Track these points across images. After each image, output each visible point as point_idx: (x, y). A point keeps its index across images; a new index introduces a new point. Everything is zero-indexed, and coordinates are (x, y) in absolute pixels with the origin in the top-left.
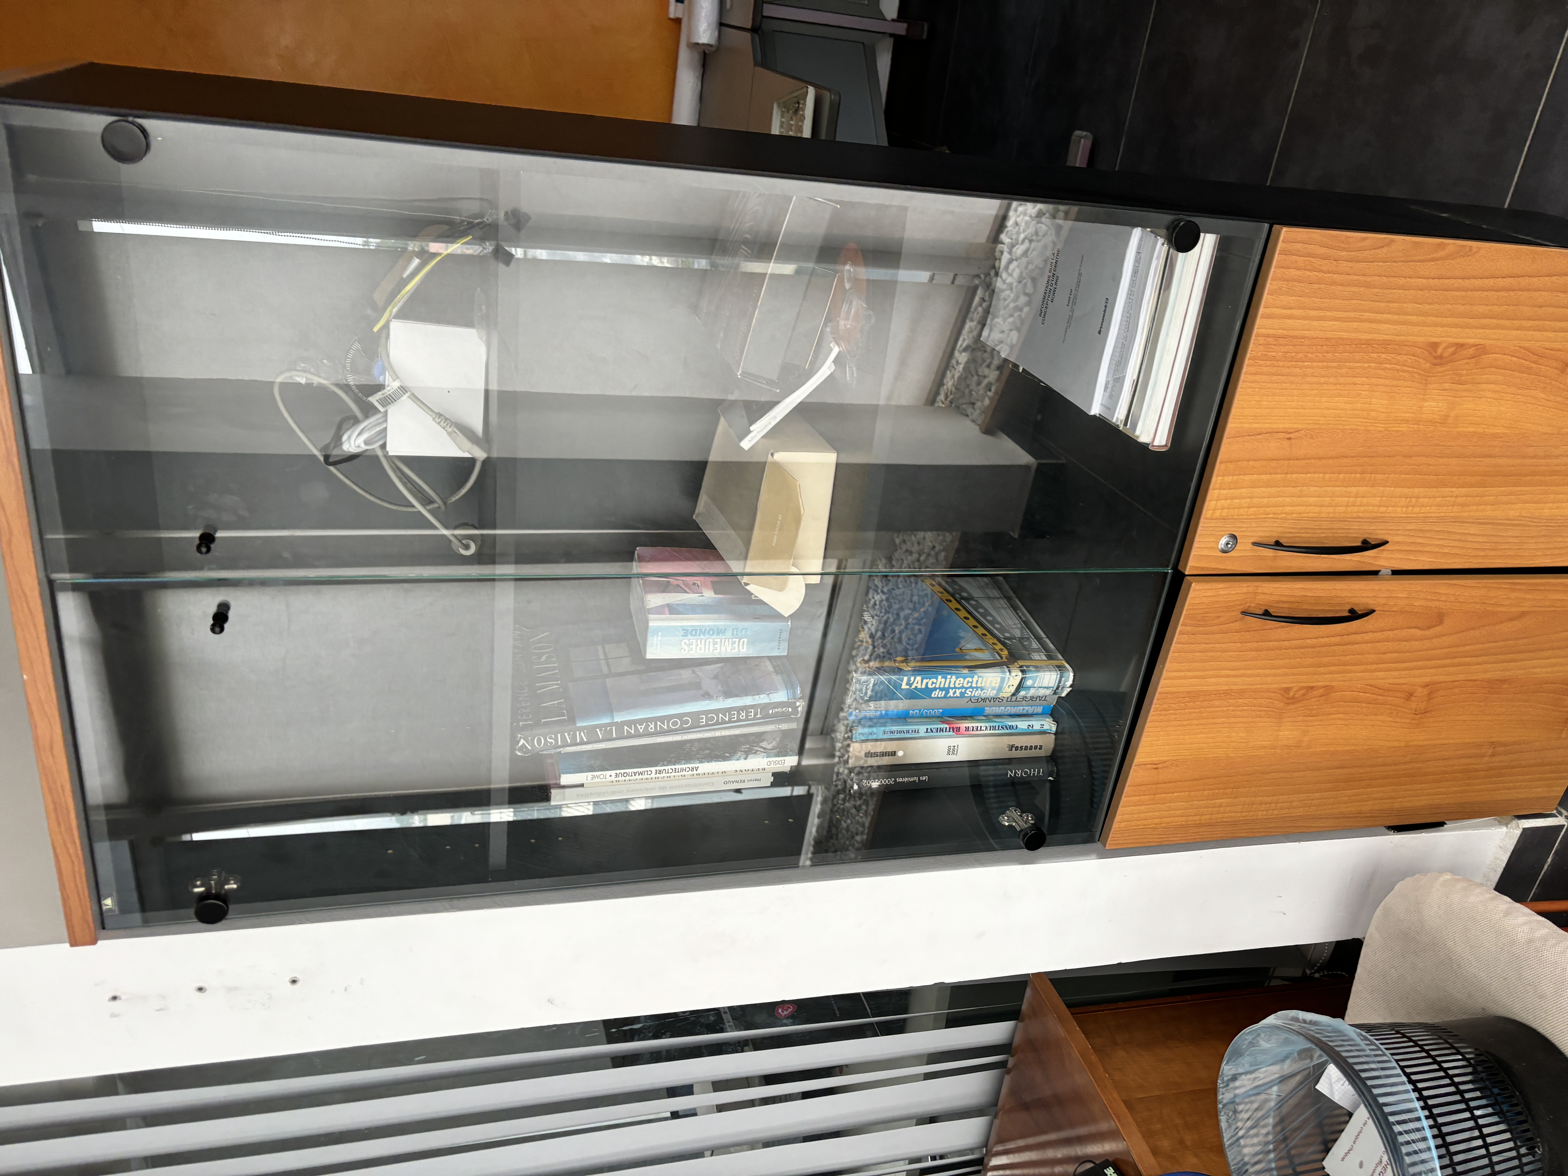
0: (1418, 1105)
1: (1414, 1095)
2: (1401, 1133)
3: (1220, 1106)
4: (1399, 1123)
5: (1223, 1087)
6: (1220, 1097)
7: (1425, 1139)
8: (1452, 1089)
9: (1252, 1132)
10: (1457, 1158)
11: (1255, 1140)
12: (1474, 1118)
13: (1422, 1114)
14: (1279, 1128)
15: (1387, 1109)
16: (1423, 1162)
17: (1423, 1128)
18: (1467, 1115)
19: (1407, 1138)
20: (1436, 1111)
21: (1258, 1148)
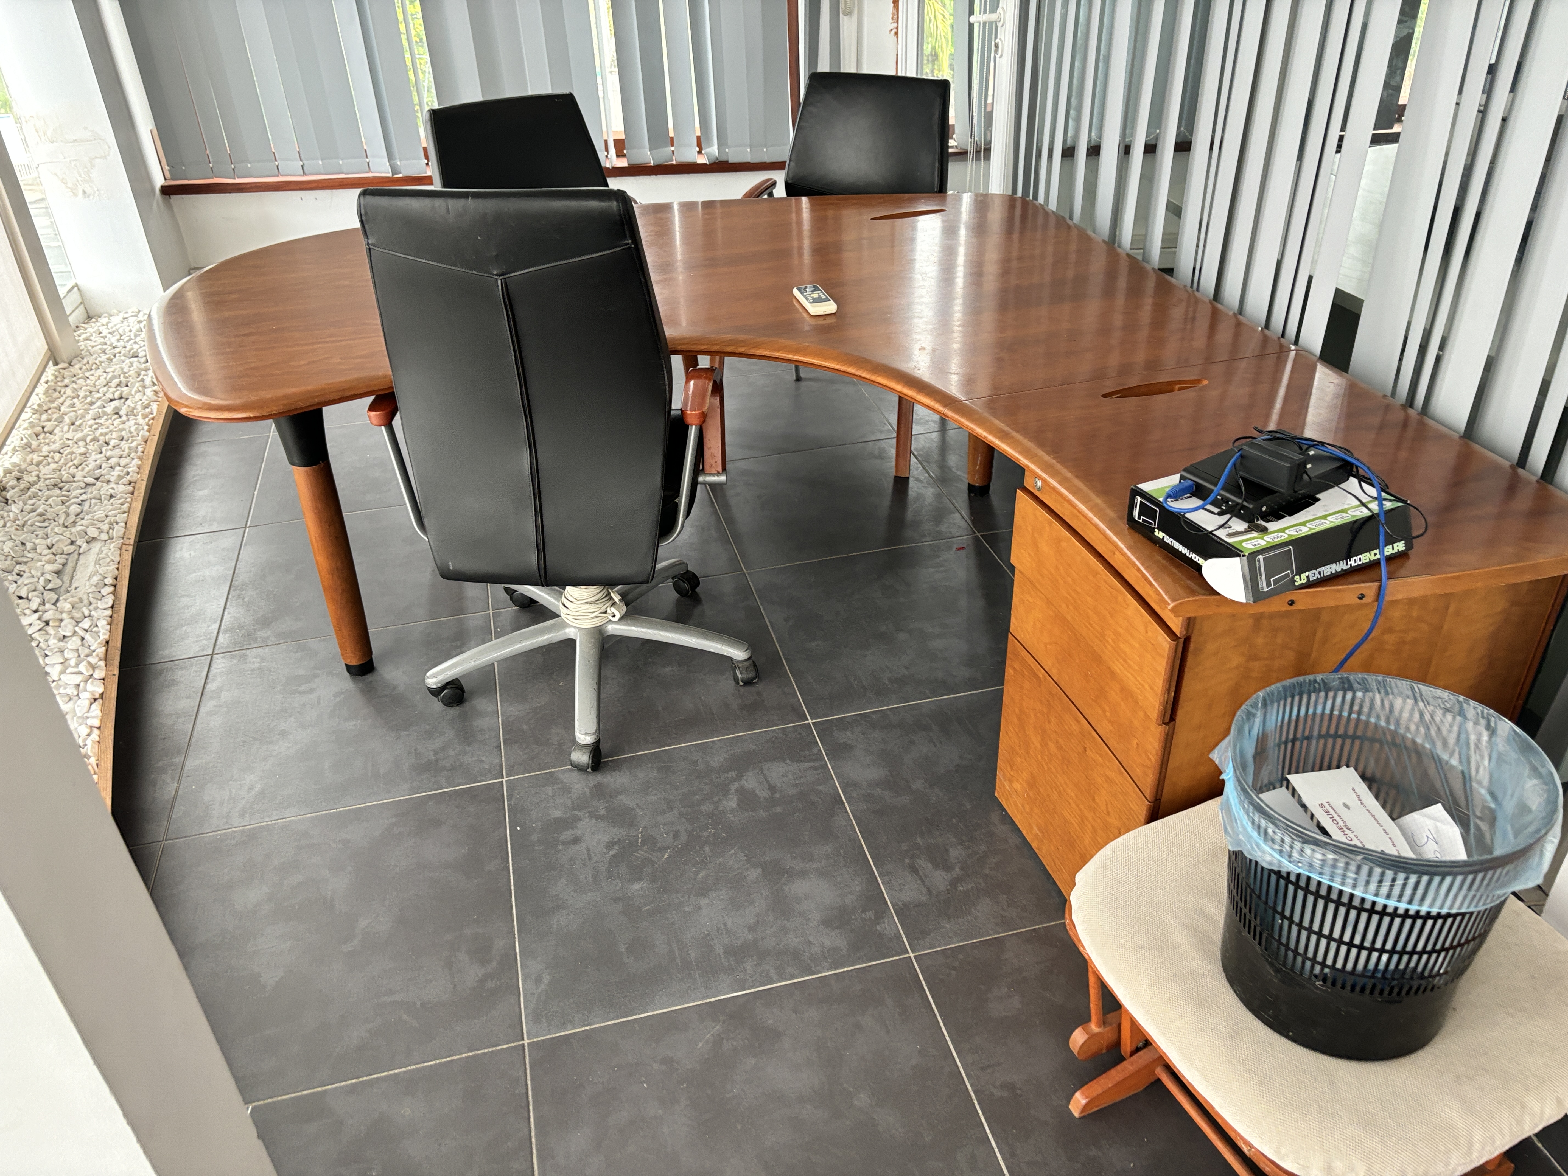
0: (1424, 909)
1: (1434, 911)
2: (1407, 879)
3: (1461, 698)
4: (1417, 884)
5: (1482, 712)
6: (1472, 703)
7: (1388, 897)
8: (1419, 948)
9: (1417, 716)
10: (1353, 913)
11: (1406, 715)
12: (1382, 951)
13: (1413, 909)
14: (1409, 744)
15: (1437, 879)
16: (1368, 883)
17: (1399, 901)
18: (1389, 946)
19: (1399, 882)
20: (1408, 922)
21: (1396, 713)
